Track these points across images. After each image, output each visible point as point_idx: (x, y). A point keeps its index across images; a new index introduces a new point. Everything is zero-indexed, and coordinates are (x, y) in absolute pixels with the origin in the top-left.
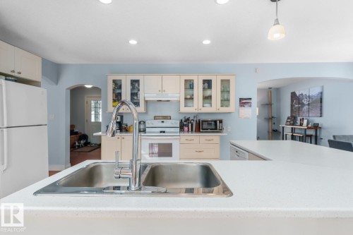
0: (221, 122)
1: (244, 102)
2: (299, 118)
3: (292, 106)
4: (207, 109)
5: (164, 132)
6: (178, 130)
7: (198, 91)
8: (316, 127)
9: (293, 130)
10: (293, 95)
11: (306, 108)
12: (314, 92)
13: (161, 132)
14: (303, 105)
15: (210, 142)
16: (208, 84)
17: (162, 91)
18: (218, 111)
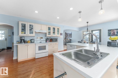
0: (57, 39)
1: (61, 34)
2: (67, 38)
3: (65, 35)
4: (54, 35)
5: (41, 42)
6: (45, 41)
7: (52, 31)
8: (71, 40)
9: (66, 41)
10: (66, 33)
11: (68, 36)
12: (70, 33)
13: (40, 42)
14: (68, 35)
15: (51, 45)
16: (54, 29)
17: (41, 29)
18: (56, 36)
